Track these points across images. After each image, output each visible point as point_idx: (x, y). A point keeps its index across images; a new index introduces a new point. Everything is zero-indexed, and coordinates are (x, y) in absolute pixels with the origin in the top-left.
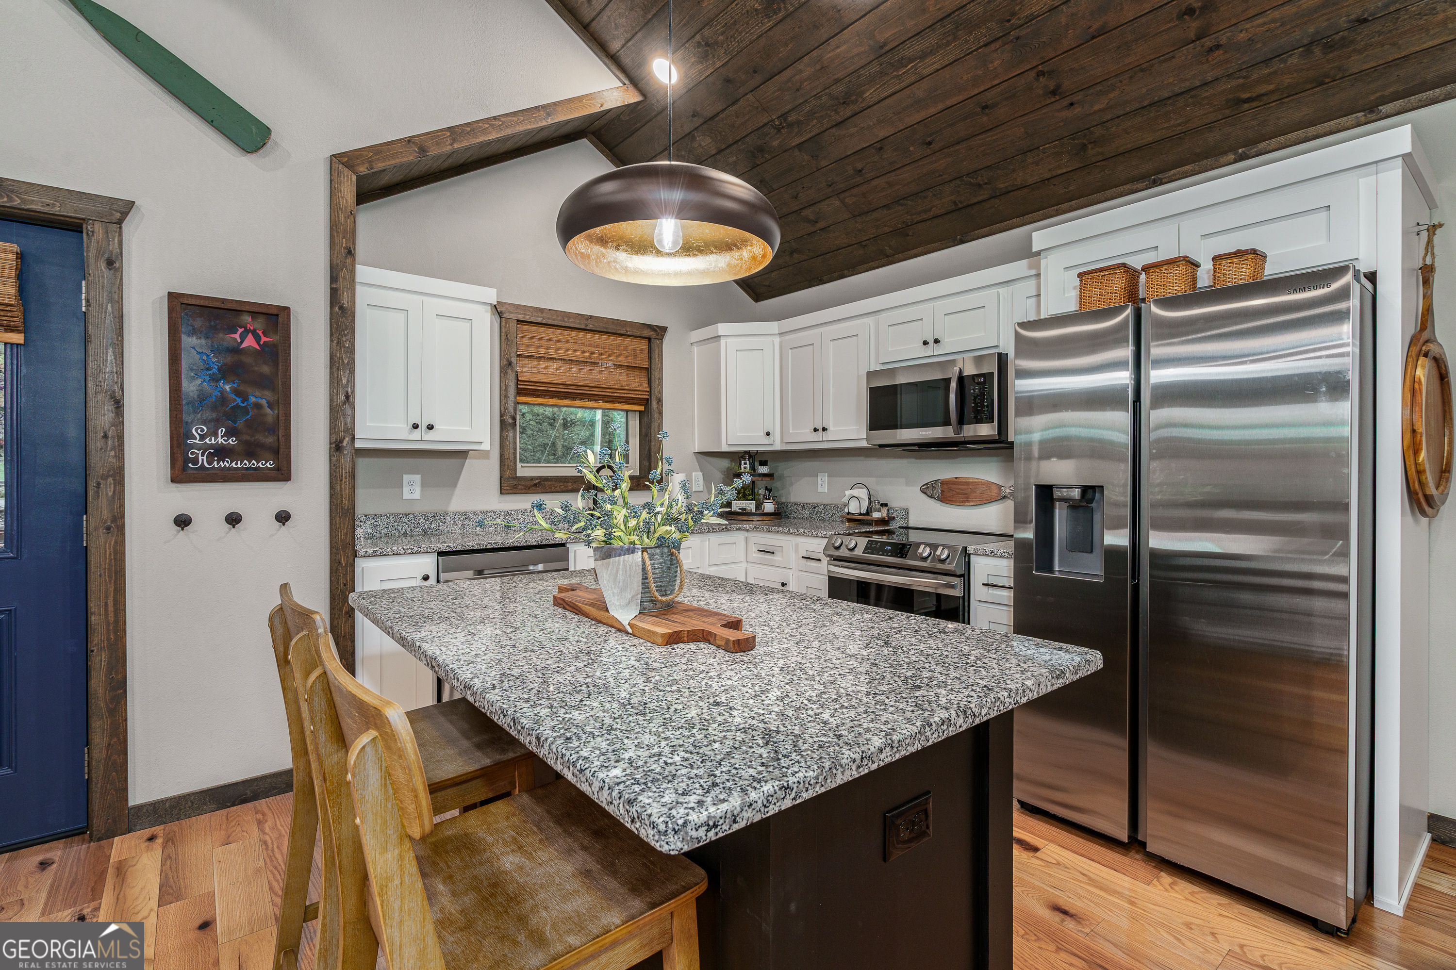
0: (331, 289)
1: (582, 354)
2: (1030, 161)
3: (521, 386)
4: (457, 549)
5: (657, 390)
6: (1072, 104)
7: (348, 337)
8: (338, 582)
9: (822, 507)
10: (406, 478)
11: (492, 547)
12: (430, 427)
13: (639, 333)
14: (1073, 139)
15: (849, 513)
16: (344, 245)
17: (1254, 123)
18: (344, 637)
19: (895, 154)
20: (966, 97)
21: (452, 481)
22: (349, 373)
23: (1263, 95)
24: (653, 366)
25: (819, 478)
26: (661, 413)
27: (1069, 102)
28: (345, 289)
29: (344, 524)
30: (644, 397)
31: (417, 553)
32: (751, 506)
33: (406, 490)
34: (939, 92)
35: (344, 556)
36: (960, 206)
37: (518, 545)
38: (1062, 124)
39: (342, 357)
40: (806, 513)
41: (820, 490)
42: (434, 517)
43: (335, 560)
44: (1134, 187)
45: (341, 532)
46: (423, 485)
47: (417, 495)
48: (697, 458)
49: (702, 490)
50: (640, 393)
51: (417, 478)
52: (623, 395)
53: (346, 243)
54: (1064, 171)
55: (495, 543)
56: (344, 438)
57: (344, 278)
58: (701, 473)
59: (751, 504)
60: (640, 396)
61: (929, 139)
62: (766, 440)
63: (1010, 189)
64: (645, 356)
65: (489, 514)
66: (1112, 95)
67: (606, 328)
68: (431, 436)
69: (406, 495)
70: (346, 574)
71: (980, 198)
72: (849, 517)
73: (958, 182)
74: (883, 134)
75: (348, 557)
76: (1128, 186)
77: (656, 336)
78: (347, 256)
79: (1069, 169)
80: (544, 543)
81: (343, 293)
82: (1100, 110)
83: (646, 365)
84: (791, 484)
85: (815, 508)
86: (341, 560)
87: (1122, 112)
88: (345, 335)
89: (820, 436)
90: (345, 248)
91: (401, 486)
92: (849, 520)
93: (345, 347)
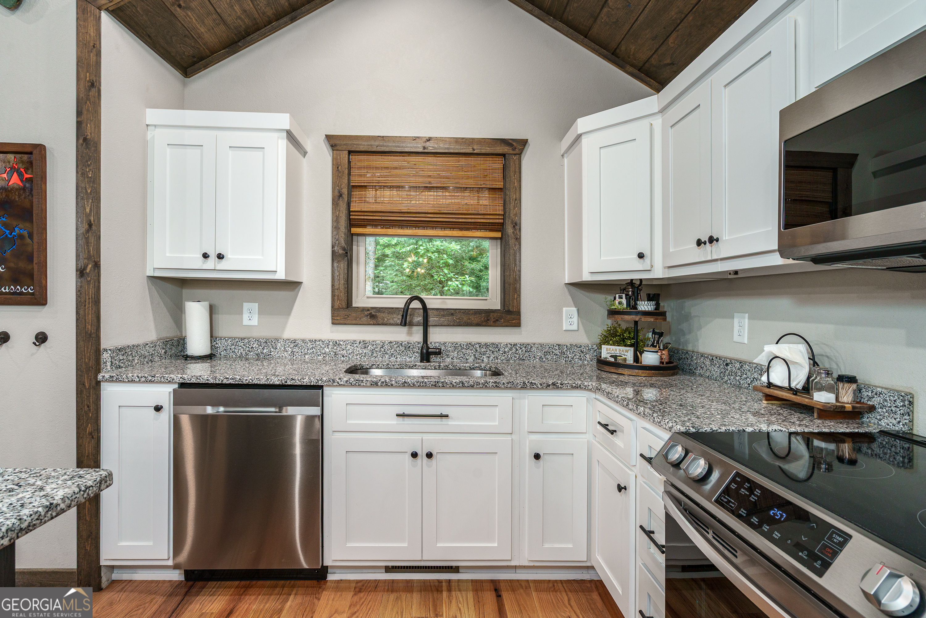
0: (77, 122)
1: (421, 179)
3: (354, 217)
4: (191, 382)
5: (512, 213)
7: (91, 168)
8: (82, 403)
9: (737, 365)
10: (246, 306)
11: (228, 382)
12: (220, 257)
13: (488, 150)
15: (770, 385)
16: (88, 79)
18: (87, 456)
21: (287, 310)
22: (92, 202)
24: (508, 186)
25: (736, 321)
26: (518, 239)
28: (89, 121)
29: (88, 348)
30: (497, 221)
31: (151, 382)
32: (627, 354)
33: (246, 316)
35: (88, 379)
37: (259, 382)
39: (86, 187)
40: (716, 371)
41: (736, 338)
42: (266, 342)
43: (80, 381)
45: (85, 356)
46: (260, 313)
47: (255, 321)
48: (569, 290)
49: (576, 328)
50: (491, 217)
51: (255, 306)
52: (470, 220)
53: (89, 77)
55: (232, 379)
56: (88, 265)
57: (88, 110)
58: (575, 309)
59: (627, 351)
60: (491, 221)
62: (638, 265)
64: (499, 175)
65: (318, 343)
67: (448, 149)
68: (223, 265)
69: (246, 322)
70: (89, 396)
72: (767, 391)
75: (91, 380)
77: (512, 152)
78: (90, 90)
80: (289, 383)
81: (87, 125)
83: (500, 185)
84: (700, 328)
85: (727, 365)
86: (85, 382)
88: (89, 166)
89: (708, 252)
90: (88, 81)
91: (241, 313)
92: (769, 397)
93: (88, 177)
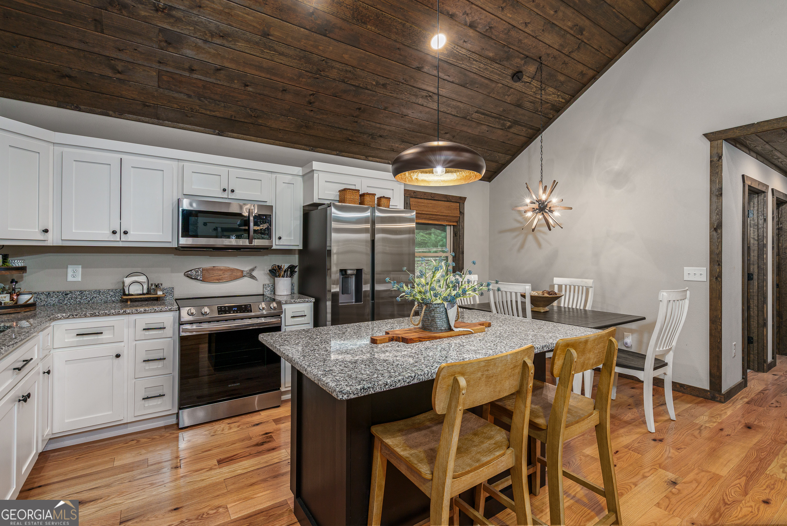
2: (281, 119)
6: (312, 111)
14: (302, 122)
17: (346, 146)
19: (224, 77)
20: (281, 81)
23: (354, 140)
27: (312, 109)
34: (274, 71)
36: (233, 118)
38: (303, 114)
44: (305, 148)
54: (289, 130)
61: (249, 84)
63: (263, 124)
66: (324, 116)
71: (246, 121)
73: (243, 109)
74: (227, 64)
76: (303, 147)
79: (291, 130)
82: (318, 118)
87: (322, 123)
